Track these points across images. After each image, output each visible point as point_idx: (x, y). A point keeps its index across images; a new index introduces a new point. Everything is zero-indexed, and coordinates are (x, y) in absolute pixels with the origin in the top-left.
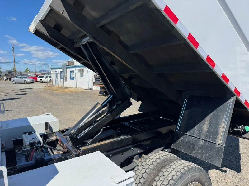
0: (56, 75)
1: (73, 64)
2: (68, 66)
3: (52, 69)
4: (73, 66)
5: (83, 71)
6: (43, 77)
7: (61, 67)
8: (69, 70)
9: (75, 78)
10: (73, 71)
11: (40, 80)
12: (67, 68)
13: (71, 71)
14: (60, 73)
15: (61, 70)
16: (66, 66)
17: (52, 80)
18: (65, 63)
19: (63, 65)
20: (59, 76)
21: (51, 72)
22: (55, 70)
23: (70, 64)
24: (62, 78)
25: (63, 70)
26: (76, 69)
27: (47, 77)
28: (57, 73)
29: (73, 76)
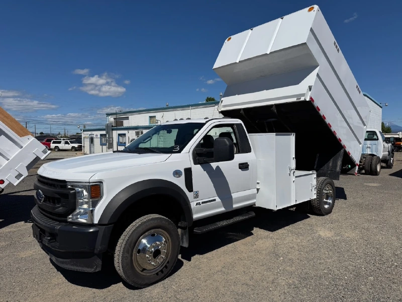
0: (92, 140)
1: (122, 125)
2: (115, 128)
3: (84, 131)
4: (122, 127)
6: (60, 143)
7: (104, 127)
8: (115, 134)
9: (127, 144)
10: (124, 135)
11: (56, 147)
12: (113, 130)
13: (119, 135)
14: (99, 136)
15: (104, 132)
16: (112, 126)
17: (84, 147)
18: (111, 123)
19: (107, 126)
20: (97, 141)
21: (82, 135)
22: (90, 133)
23: (118, 125)
24: (102, 144)
25: (107, 132)
26: (130, 131)
27: (67, 143)
28: (95, 137)
29: (124, 141)
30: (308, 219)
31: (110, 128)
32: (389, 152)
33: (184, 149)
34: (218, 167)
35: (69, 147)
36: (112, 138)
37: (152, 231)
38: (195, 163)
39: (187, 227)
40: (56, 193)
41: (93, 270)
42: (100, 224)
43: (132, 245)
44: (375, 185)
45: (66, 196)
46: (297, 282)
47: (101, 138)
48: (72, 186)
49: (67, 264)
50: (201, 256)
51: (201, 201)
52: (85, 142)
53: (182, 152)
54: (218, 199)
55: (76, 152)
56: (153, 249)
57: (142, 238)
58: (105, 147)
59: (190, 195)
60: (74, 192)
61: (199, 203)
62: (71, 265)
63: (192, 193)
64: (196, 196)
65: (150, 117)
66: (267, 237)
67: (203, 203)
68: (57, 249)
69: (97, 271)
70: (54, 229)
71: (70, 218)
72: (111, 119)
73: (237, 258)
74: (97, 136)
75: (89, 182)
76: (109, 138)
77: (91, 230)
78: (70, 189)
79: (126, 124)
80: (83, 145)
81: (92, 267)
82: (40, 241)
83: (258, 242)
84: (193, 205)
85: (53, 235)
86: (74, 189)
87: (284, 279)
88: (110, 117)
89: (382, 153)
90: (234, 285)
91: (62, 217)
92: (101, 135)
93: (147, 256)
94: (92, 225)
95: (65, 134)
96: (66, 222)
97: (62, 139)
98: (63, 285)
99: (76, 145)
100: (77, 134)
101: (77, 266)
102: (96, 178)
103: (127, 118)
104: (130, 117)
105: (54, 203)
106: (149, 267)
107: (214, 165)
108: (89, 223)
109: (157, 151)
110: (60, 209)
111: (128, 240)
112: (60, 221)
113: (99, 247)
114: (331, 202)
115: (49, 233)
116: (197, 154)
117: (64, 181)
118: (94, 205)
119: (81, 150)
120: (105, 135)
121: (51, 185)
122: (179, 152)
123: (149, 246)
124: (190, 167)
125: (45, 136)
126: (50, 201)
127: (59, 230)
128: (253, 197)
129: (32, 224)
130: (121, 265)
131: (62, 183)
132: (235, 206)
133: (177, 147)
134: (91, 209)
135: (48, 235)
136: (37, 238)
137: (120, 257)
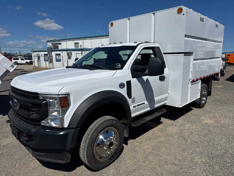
0: (39, 57)
1: (58, 48)
2: (54, 50)
3: (33, 52)
4: (58, 50)
5: (71, 54)
6: (18, 59)
7: (46, 50)
8: (54, 54)
9: (62, 60)
10: (60, 54)
11: (15, 62)
12: (52, 51)
13: (56, 54)
14: (43, 55)
15: (46, 53)
16: (52, 49)
17: (34, 62)
18: (51, 47)
19: (48, 48)
20: (42, 58)
21: (32, 54)
22: (37, 53)
23: (55, 48)
24: (45, 60)
25: (49, 53)
26: (63, 52)
27: (22, 59)
28: (41, 56)
29: (60, 59)
30: (192, 111)
31: (50, 50)
32: (224, 66)
33: (125, 66)
34: (147, 80)
35: (24, 62)
36: (52, 56)
37: (107, 129)
38: (133, 77)
39: (128, 124)
40: (30, 103)
41: (64, 162)
42: (69, 127)
43: (94, 141)
44: (221, 87)
45: (39, 105)
46: (208, 161)
47: (44, 56)
48: (43, 97)
49: (43, 157)
50: (133, 140)
51: (136, 105)
52: (35, 59)
53: (123, 69)
54: (146, 102)
55: (29, 65)
56: (108, 143)
57: (100, 135)
58: (47, 62)
59: (129, 101)
60: (46, 102)
61: (135, 106)
62: (46, 158)
63: (131, 99)
64: (133, 101)
65: (75, 43)
66: (172, 125)
67: (137, 106)
68: (34, 146)
69: (67, 162)
70: (31, 132)
71: (43, 123)
72: (50, 44)
73: (159, 142)
74: (42, 55)
75: (58, 95)
76: (50, 56)
77: (62, 133)
78: (41, 100)
79: (60, 47)
80: (33, 61)
81: (63, 160)
82: (19, 138)
83: (168, 128)
84: (131, 107)
85: (30, 136)
86: (45, 100)
87: (198, 159)
88: (49, 43)
89: (221, 67)
90: (166, 165)
91: (36, 122)
92: (44, 54)
93: (105, 148)
94: (63, 129)
95: (20, 54)
96: (40, 125)
97: (19, 57)
98: (39, 169)
99: (28, 61)
100: (28, 53)
101: (51, 159)
102: (64, 91)
103: (60, 44)
104: (62, 43)
105: (29, 110)
106: (104, 155)
107: (145, 78)
108: (60, 127)
109: (104, 68)
110: (34, 116)
111: (91, 137)
112: (35, 125)
113: (69, 146)
114: (205, 99)
115: (26, 134)
116: (134, 70)
117: (37, 94)
118: (64, 113)
119: (32, 64)
120: (47, 54)
121: (24, 96)
122: (121, 68)
123: (105, 141)
124: (129, 80)
125: (7, 55)
126: (24, 109)
127: (35, 132)
128: (166, 99)
129: (10, 123)
130: (86, 157)
131: (35, 95)
132: (156, 106)
133: (119, 65)
134: (61, 116)
135: (26, 135)
136: (16, 136)
137: (85, 151)
